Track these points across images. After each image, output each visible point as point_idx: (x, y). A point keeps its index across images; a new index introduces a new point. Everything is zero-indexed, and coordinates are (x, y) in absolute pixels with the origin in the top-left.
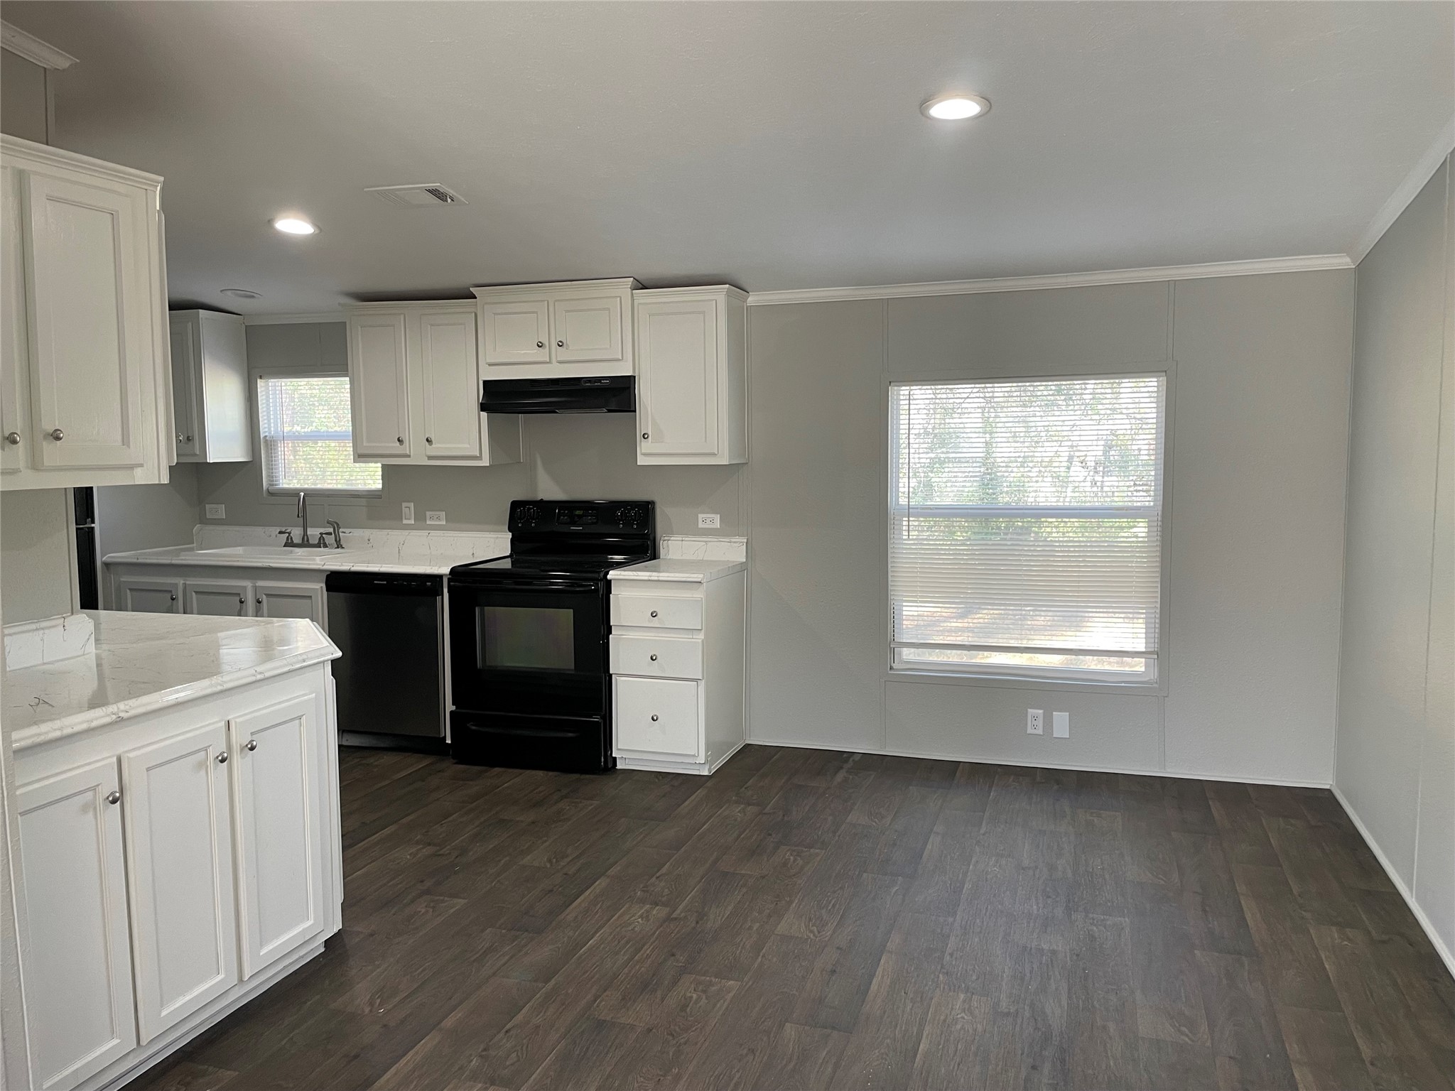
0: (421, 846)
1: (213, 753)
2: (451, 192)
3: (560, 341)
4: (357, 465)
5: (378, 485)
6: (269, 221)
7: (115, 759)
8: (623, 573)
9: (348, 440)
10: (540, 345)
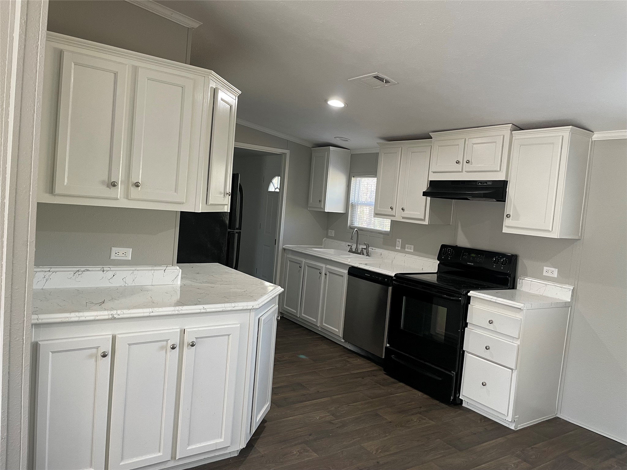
0: (329, 414)
1: (170, 344)
2: (386, 77)
3: (468, 160)
4: (375, 218)
5: (388, 229)
6: (325, 100)
7: (111, 336)
8: (477, 293)
9: (372, 206)
10: (458, 162)
